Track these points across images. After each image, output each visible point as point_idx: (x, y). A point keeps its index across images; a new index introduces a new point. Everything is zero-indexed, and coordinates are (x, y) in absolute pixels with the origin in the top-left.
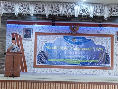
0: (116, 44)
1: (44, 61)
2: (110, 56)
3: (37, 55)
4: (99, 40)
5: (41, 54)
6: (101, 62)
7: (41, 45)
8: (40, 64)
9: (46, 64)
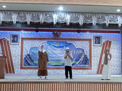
0: (94, 47)
1: (30, 63)
2: (88, 58)
3: (23, 58)
4: (79, 44)
5: (27, 57)
6: (80, 63)
7: (27, 49)
8: (26, 66)
9: (32, 66)
